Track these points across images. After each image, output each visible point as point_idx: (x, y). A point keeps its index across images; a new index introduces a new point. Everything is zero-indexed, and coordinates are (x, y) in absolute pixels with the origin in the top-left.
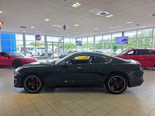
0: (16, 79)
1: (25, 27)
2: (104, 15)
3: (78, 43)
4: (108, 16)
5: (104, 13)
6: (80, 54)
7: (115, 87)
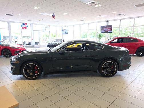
0: (15, 67)
1: (12, 15)
2: (94, 4)
3: (64, 32)
4: (97, 6)
5: (94, 3)
6: (73, 42)
7: (107, 71)
